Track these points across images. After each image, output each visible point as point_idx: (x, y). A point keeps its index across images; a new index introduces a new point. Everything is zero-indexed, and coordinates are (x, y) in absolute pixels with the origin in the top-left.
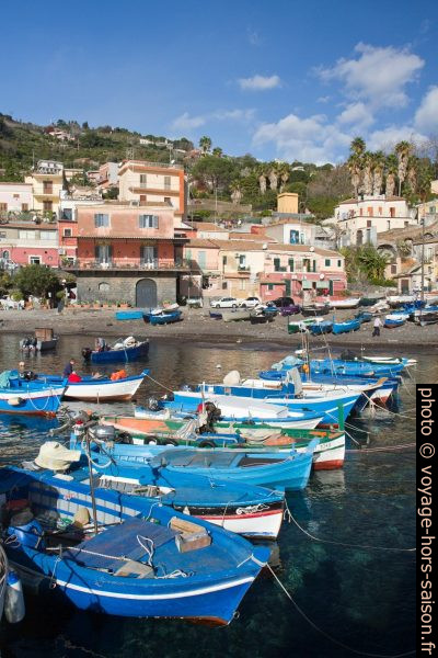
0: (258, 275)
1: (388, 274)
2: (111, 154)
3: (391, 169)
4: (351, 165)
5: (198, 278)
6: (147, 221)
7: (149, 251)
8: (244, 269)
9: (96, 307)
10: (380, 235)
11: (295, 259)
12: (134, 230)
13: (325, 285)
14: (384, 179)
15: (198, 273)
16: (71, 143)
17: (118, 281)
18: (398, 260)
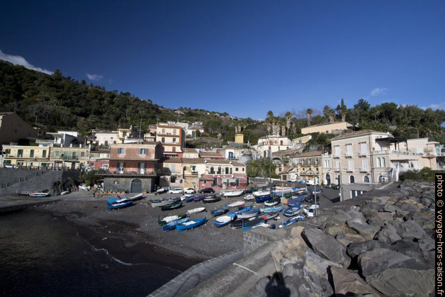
0: (202, 175)
1: (277, 172)
2: (195, 118)
3: (283, 123)
4: (267, 122)
5: (168, 178)
6: (143, 151)
7: (142, 165)
8: (194, 172)
9: (110, 193)
10: (274, 154)
11: (222, 167)
12: (136, 156)
13: (234, 181)
14: (281, 128)
15: (169, 175)
16: (182, 115)
17: (123, 180)
18: (282, 165)
